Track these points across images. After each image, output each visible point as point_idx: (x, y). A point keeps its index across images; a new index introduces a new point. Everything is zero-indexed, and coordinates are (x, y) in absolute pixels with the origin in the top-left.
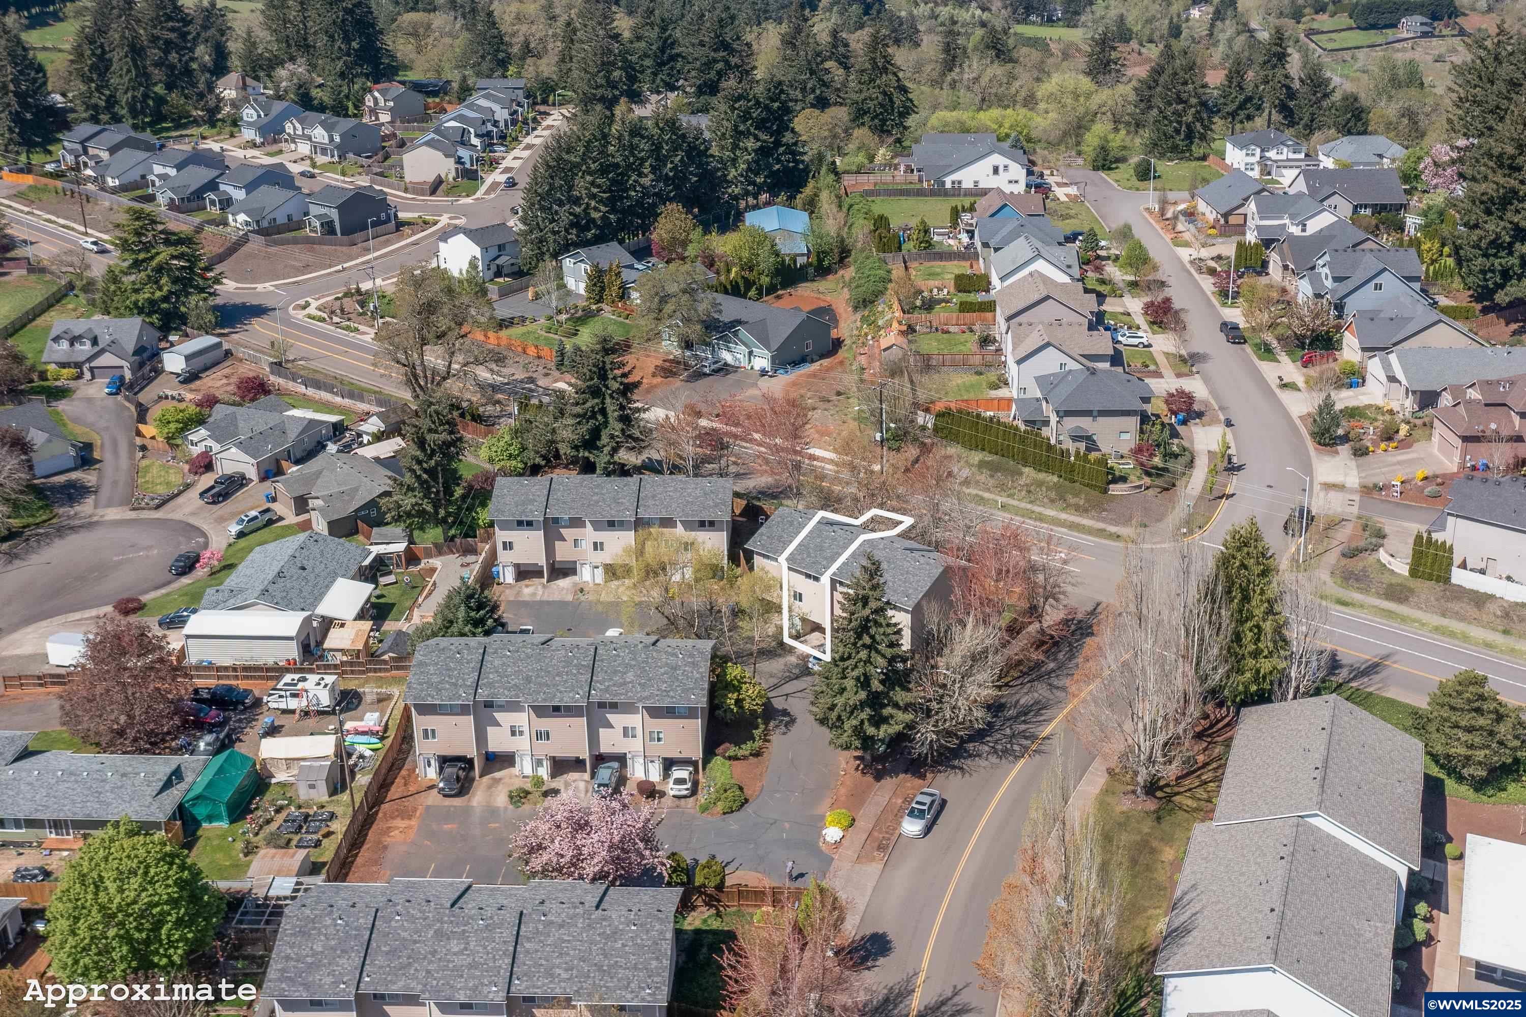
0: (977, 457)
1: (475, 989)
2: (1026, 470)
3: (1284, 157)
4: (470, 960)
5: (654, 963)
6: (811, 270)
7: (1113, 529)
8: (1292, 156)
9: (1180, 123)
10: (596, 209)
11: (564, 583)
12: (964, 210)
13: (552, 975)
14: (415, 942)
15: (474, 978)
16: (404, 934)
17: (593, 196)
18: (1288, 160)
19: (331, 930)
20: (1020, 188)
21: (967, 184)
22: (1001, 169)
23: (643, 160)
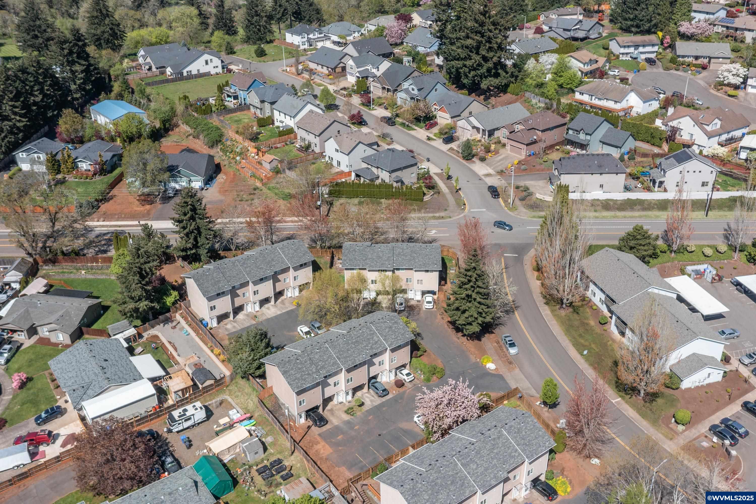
0: (356, 201)
1: (495, 477)
2: (383, 200)
3: (316, 37)
4: (483, 468)
5: (540, 433)
6: (162, 131)
7: (437, 215)
8: (319, 36)
9: (259, 26)
10: (19, 121)
11: (241, 316)
12: (223, 86)
13: (513, 457)
14: (457, 473)
15: (491, 473)
16: (450, 473)
17: (15, 114)
18: (318, 38)
19: (424, 488)
20: (219, 70)
21: (194, 72)
22: (209, 61)
23: (32, 87)
